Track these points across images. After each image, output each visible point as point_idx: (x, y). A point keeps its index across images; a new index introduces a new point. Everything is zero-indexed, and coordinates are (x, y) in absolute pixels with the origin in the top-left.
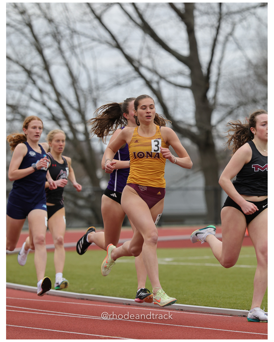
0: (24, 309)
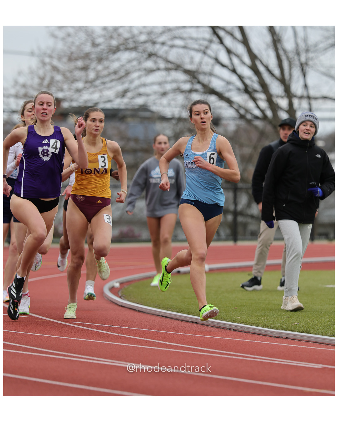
0: (201, 350)
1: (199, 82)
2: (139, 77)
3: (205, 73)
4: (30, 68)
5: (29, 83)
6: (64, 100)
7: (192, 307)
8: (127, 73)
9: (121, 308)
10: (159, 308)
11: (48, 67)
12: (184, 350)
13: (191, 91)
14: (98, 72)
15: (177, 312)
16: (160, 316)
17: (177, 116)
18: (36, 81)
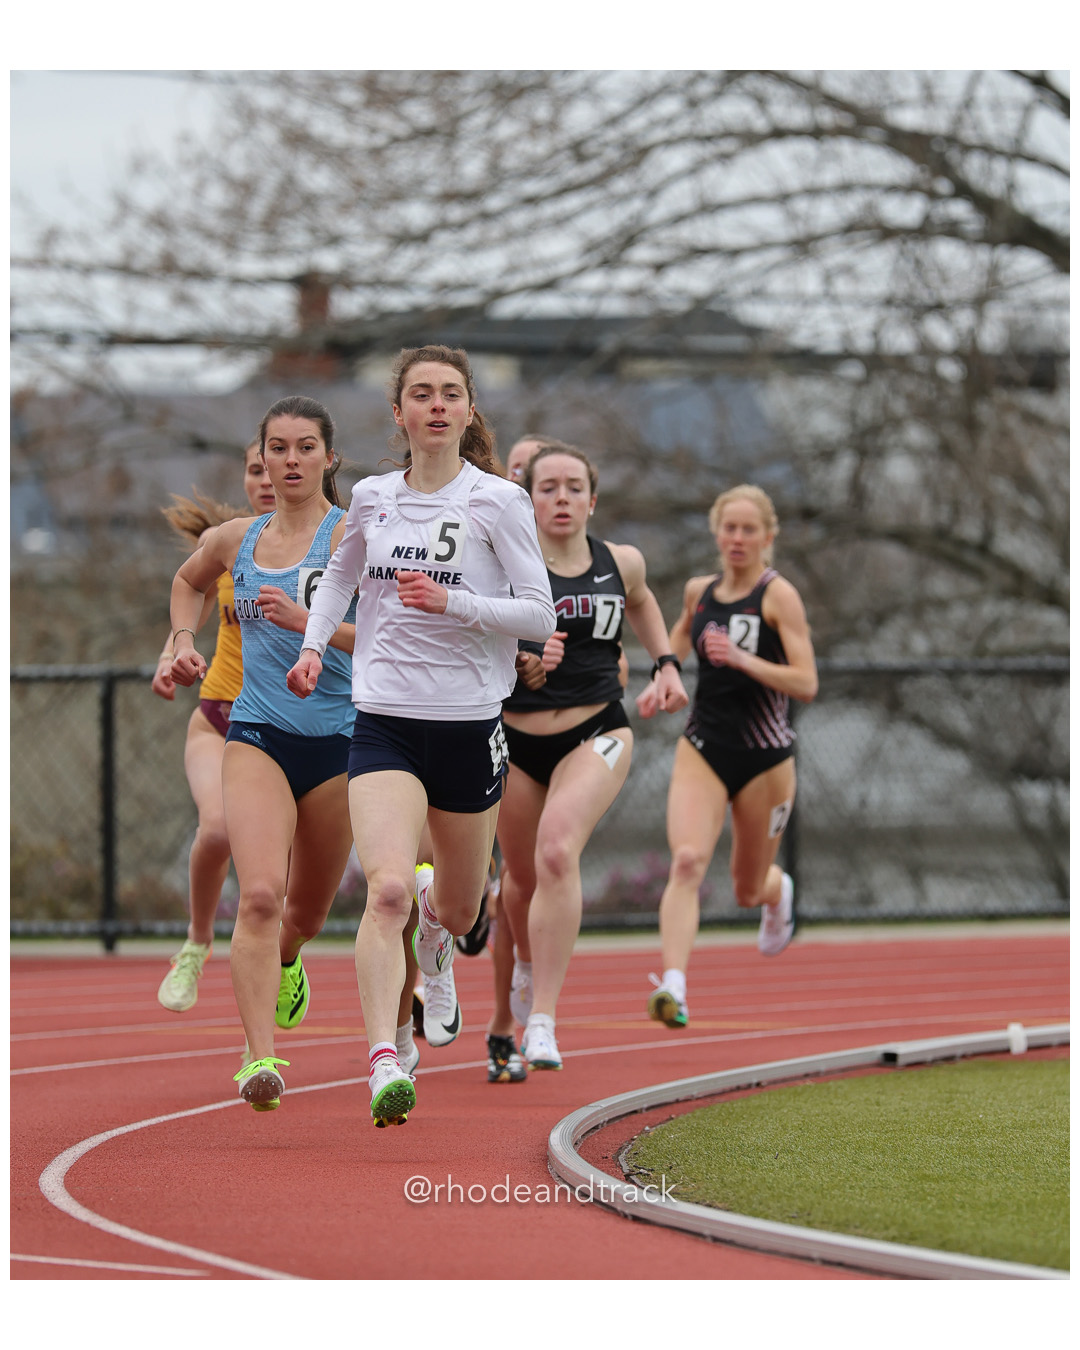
1: (963, 190)
2: (695, 170)
3: (988, 150)
4: (185, 138)
5: (182, 206)
6: (345, 280)
7: (959, 1216)
8: (637, 154)
9: (633, 1227)
10: (809, 1225)
11: (268, 134)
13: (924, 231)
14: (497, 150)
15: (893, 1240)
16: (810, 1259)
17: (863, 344)
18: (217, 195)
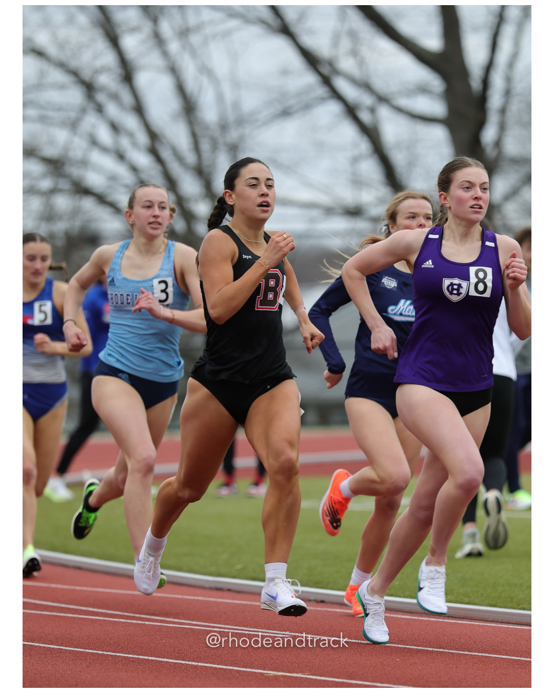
12: (65, 613)
